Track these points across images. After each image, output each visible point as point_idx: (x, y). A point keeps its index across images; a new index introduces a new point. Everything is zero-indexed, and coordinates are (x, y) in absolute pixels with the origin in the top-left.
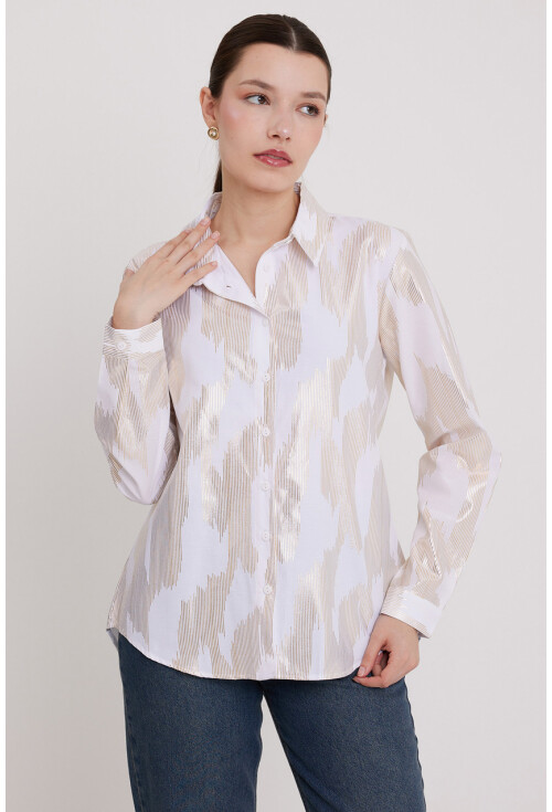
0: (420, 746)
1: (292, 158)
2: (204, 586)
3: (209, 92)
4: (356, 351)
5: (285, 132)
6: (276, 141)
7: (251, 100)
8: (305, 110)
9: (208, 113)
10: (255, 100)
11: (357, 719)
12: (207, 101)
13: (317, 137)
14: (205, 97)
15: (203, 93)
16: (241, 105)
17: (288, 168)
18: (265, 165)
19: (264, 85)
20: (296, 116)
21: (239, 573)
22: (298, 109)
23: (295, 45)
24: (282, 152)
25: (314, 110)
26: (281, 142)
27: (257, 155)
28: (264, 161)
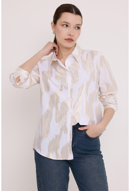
0: (108, 178)
1: (74, 40)
2: (54, 137)
3: (53, 23)
4: (92, 79)
5: (72, 34)
6: (70, 36)
7: (64, 26)
8: (77, 28)
9: (53, 28)
10: (65, 26)
11: (93, 172)
12: (53, 25)
13: (79, 34)
14: (52, 24)
15: (52, 23)
16: (62, 27)
17: (73, 42)
18: (67, 42)
19: (67, 23)
20: (75, 30)
21: (63, 134)
22: (75, 28)
23: (74, 13)
24: (72, 39)
25: (79, 28)
26: (71, 36)
27: (65, 39)
28: (67, 41)
